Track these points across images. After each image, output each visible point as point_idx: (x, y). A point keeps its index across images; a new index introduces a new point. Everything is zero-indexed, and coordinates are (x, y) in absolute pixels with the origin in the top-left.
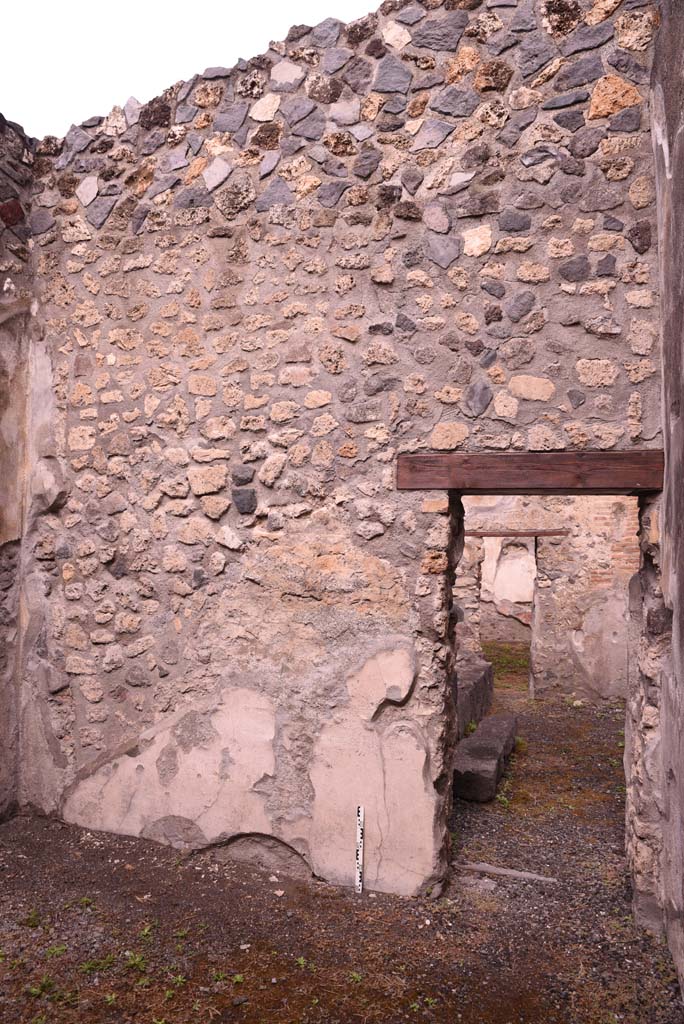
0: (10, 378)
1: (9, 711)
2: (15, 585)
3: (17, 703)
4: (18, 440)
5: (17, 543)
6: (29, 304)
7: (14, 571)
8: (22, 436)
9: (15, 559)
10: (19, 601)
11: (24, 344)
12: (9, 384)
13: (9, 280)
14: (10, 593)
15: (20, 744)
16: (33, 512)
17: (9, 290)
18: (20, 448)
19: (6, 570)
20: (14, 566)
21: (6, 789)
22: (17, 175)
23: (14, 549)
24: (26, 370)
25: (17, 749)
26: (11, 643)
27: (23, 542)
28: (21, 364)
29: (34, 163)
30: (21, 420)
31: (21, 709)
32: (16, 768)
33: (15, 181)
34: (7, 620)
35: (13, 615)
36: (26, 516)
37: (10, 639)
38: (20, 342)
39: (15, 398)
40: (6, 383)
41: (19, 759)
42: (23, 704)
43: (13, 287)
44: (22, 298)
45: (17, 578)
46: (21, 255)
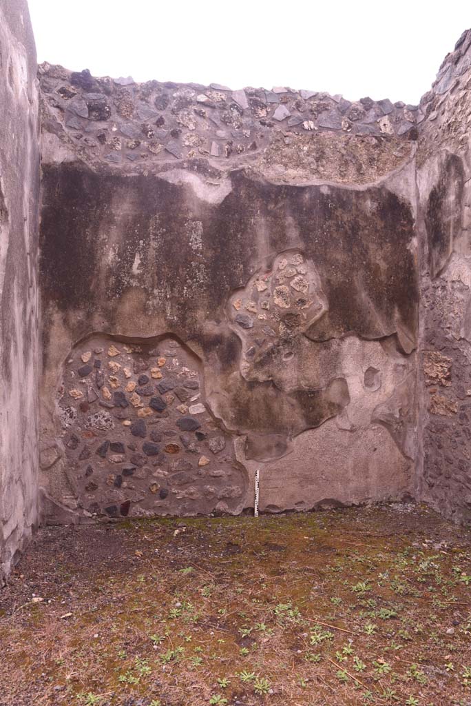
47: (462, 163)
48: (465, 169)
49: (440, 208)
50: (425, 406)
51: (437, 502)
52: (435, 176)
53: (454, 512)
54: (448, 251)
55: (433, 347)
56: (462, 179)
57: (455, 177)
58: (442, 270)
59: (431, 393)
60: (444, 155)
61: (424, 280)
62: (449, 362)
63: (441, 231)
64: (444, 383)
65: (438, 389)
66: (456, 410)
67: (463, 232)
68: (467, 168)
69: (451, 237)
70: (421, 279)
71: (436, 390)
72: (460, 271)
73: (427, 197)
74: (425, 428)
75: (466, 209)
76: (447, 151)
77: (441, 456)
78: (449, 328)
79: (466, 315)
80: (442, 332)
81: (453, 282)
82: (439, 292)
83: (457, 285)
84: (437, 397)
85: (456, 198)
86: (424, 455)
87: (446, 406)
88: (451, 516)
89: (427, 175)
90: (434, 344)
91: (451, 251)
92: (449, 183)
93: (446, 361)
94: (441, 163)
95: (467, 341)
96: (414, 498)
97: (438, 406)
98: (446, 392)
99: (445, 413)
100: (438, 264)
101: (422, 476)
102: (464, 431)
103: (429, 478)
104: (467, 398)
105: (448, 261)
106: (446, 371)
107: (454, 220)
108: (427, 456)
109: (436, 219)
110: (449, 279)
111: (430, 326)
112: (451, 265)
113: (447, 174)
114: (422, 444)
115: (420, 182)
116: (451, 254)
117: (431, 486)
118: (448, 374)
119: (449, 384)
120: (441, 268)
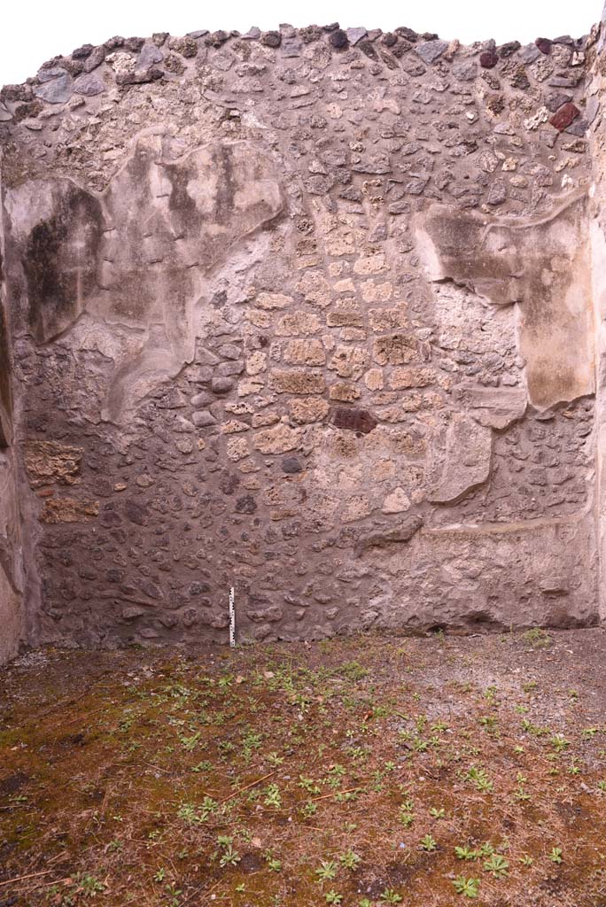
0: (571, 259)
1: (589, 538)
2: (593, 433)
3: (597, 533)
4: (585, 309)
5: (592, 396)
6: (588, 187)
7: (591, 421)
8: (589, 305)
9: (592, 411)
10: (596, 447)
11: (583, 225)
12: (571, 263)
13: (566, 176)
14: (588, 439)
15: (600, 567)
16: (602, 369)
17: (567, 185)
18: (588, 316)
19: (582, 420)
20: (592, 417)
21: (587, 602)
22: (567, 81)
23: (589, 403)
24: (588, 248)
25: (597, 571)
26: (589, 482)
27: (597, 396)
28: (582, 244)
29: (585, 60)
30: (586, 293)
31: (600, 538)
32: (597, 586)
33: (567, 87)
34: (586, 462)
35: (590, 458)
36: (598, 373)
37: (588, 478)
38: (579, 225)
39: (578, 274)
40: (568, 264)
41: (599, 580)
42: (602, 535)
43: (570, 180)
44: (580, 186)
45: (594, 427)
46: (577, 149)
47: (99, 206)
48: (104, 214)
49: (55, 252)
50: (34, 516)
51: (70, 636)
52: (46, 209)
53: (102, 638)
54: (74, 311)
55: (43, 436)
56: (99, 224)
57: (85, 221)
58: (61, 333)
59: (43, 497)
60: (66, 186)
61: (19, 344)
62: (77, 453)
63: (57, 284)
64: (70, 481)
65: (57, 489)
66: (96, 512)
67: (102, 291)
68: (108, 215)
69: (79, 295)
70: (13, 343)
71: (54, 491)
72: (96, 339)
73: (28, 232)
74: (39, 545)
75: (107, 264)
76: (71, 183)
77: (71, 575)
78: (75, 409)
79: (111, 392)
80: (61, 415)
81: (82, 351)
82: (53, 362)
83: (91, 356)
84: (57, 500)
85: (88, 246)
86: (40, 582)
87: (77, 510)
88: (101, 644)
89: (28, 202)
90: (44, 431)
91: (80, 312)
92: (75, 226)
93: (72, 451)
94: (59, 194)
95: (114, 425)
96: (29, 646)
97: (61, 511)
98: (73, 492)
99: (75, 519)
100: (52, 324)
101: (39, 611)
102: (113, 534)
103: (52, 610)
104: (116, 493)
105: (74, 323)
106: (74, 464)
107: (84, 273)
108: (44, 582)
109: (46, 265)
110: (75, 347)
111: (34, 407)
112: (78, 330)
113: (71, 212)
114: (34, 567)
115: (11, 208)
116: (80, 315)
117: (57, 618)
118: (76, 468)
119: (78, 480)
120: (59, 332)
